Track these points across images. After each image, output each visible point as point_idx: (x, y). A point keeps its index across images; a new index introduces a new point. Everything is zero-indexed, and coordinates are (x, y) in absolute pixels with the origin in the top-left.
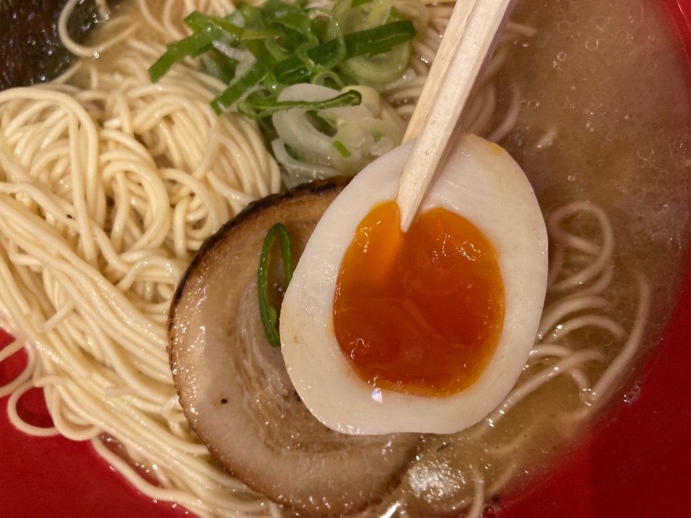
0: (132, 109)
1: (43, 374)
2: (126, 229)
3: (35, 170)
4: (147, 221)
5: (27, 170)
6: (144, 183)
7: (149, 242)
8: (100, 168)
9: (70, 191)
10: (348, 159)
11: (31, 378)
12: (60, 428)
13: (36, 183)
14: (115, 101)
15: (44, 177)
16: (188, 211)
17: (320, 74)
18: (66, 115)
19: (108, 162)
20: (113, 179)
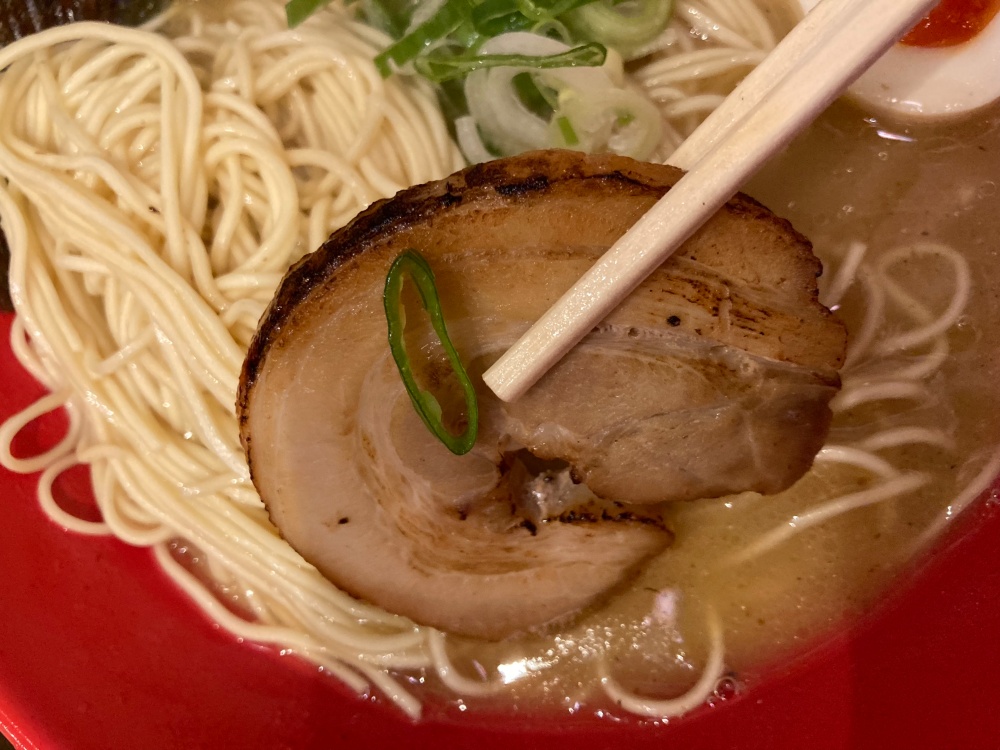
0: (256, 68)
1: (92, 442)
2: (235, 238)
3: (107, 139)
4: (266, 229)
5: (96, 140)
6: (264, 173)
7: (265, 260)
8: (203, 147)
9: (157, 174)
10: (576, 148)
11: (73, 451)
12: (113, 525)
13: (108, 158)
14: (231, 54)
15: (119, 152)
16: (330, 215)
17: (542, 22)
18: (157, 68)
19: (216, 139)
20: (221, 165)
